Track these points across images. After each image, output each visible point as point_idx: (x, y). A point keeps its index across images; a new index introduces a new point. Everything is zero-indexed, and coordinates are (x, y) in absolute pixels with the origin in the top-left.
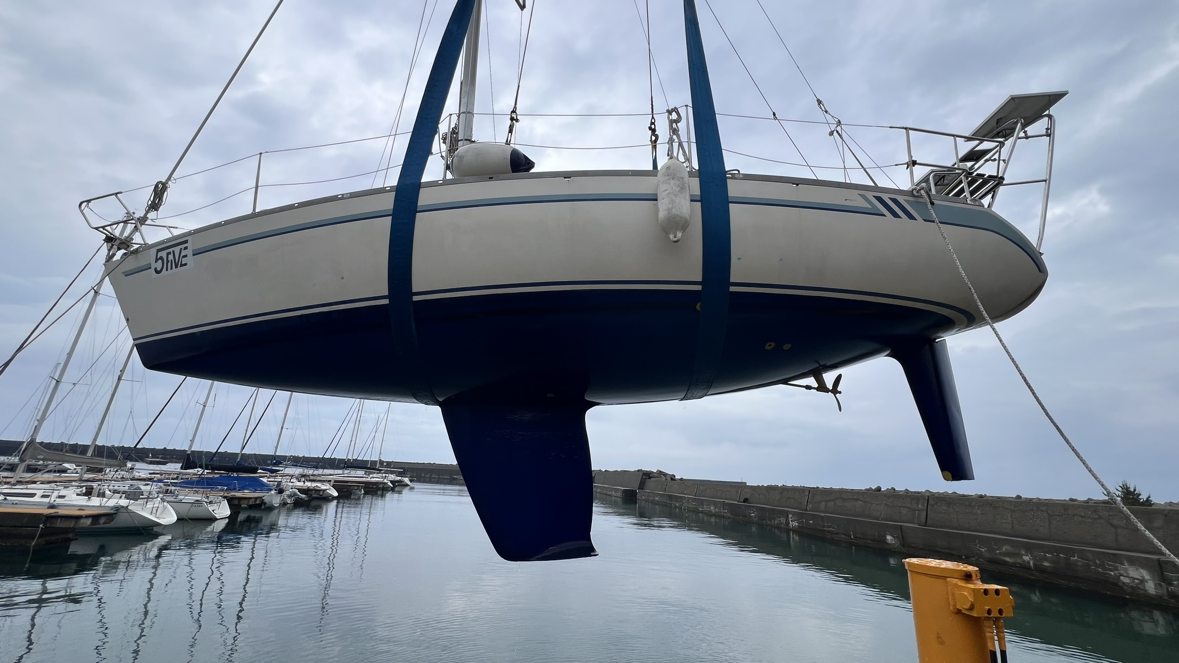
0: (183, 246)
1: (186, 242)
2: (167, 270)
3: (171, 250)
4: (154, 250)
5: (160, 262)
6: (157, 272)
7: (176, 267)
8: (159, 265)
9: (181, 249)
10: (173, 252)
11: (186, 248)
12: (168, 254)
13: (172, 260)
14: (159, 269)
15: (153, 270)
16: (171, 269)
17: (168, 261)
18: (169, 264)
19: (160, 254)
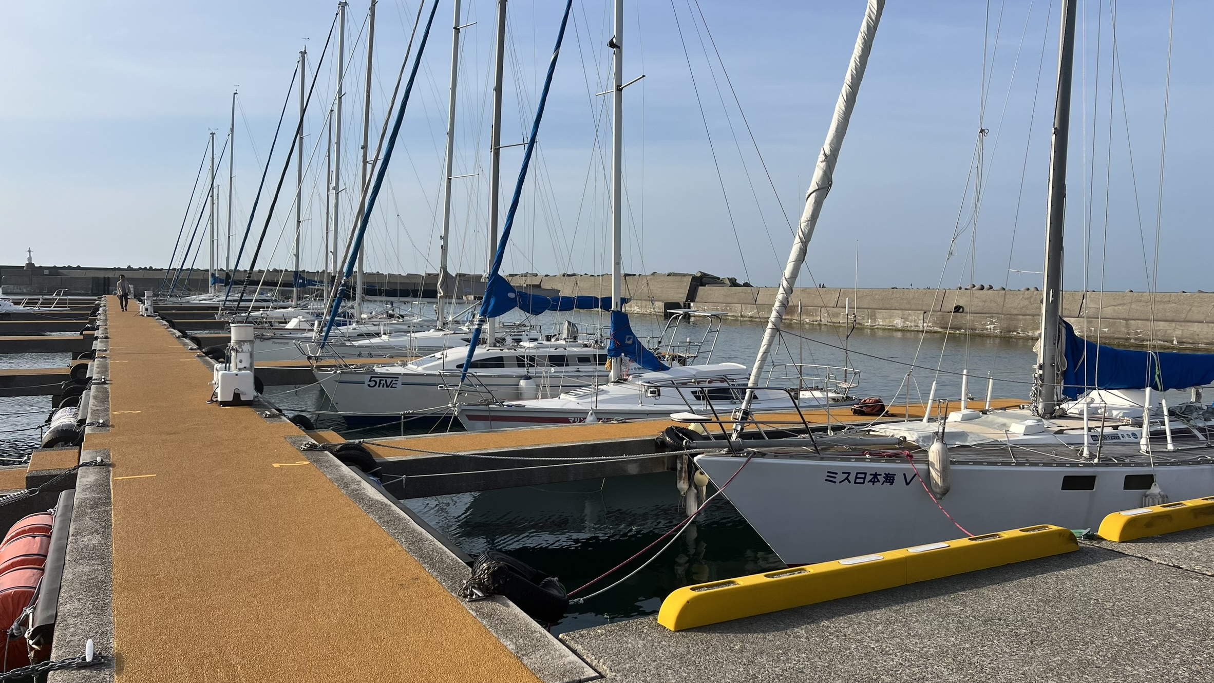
0: (394, 379)
1: (398, 378)
2: (379, 386)
3: (384, 379)
4: (369, 376)
5: (374, 383)
6: (369, 385)
7: (387, 386)
8: (372, 384)
9: (392, 381)
10: (386, 381)
11: (397, 380)
12: (380, 380)
13: (384, 384)
14: (371, 385)
15: (366, 385)
16: (383, 386)
17: (380, 383)
18: (381, 385)
19: (373, 379)
